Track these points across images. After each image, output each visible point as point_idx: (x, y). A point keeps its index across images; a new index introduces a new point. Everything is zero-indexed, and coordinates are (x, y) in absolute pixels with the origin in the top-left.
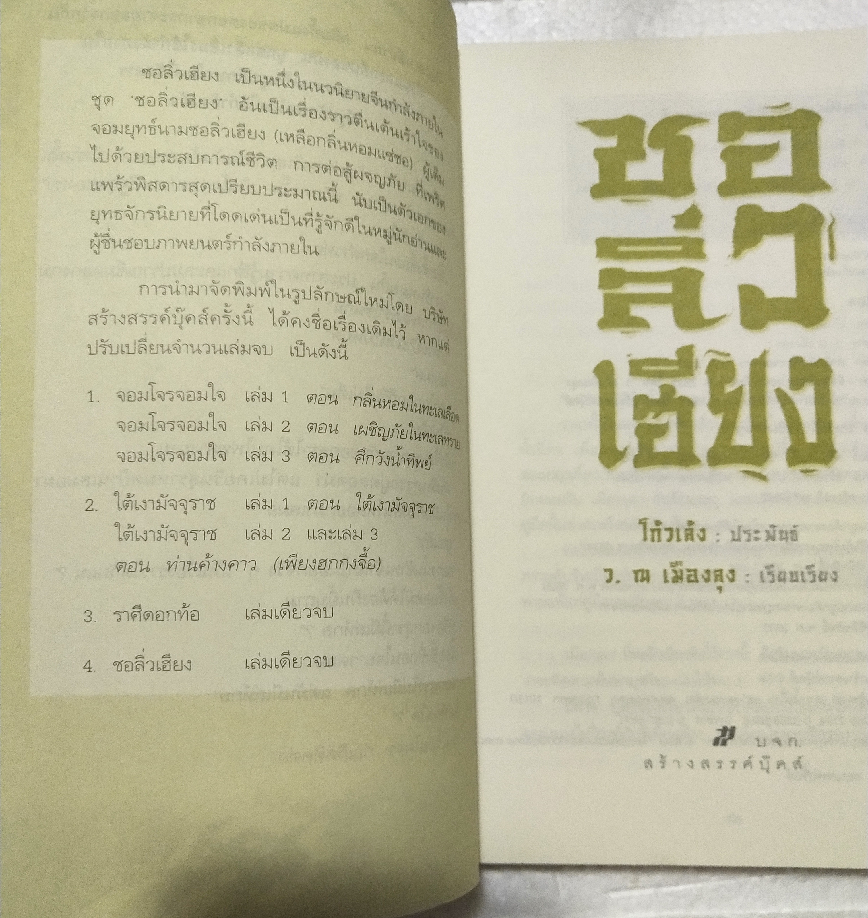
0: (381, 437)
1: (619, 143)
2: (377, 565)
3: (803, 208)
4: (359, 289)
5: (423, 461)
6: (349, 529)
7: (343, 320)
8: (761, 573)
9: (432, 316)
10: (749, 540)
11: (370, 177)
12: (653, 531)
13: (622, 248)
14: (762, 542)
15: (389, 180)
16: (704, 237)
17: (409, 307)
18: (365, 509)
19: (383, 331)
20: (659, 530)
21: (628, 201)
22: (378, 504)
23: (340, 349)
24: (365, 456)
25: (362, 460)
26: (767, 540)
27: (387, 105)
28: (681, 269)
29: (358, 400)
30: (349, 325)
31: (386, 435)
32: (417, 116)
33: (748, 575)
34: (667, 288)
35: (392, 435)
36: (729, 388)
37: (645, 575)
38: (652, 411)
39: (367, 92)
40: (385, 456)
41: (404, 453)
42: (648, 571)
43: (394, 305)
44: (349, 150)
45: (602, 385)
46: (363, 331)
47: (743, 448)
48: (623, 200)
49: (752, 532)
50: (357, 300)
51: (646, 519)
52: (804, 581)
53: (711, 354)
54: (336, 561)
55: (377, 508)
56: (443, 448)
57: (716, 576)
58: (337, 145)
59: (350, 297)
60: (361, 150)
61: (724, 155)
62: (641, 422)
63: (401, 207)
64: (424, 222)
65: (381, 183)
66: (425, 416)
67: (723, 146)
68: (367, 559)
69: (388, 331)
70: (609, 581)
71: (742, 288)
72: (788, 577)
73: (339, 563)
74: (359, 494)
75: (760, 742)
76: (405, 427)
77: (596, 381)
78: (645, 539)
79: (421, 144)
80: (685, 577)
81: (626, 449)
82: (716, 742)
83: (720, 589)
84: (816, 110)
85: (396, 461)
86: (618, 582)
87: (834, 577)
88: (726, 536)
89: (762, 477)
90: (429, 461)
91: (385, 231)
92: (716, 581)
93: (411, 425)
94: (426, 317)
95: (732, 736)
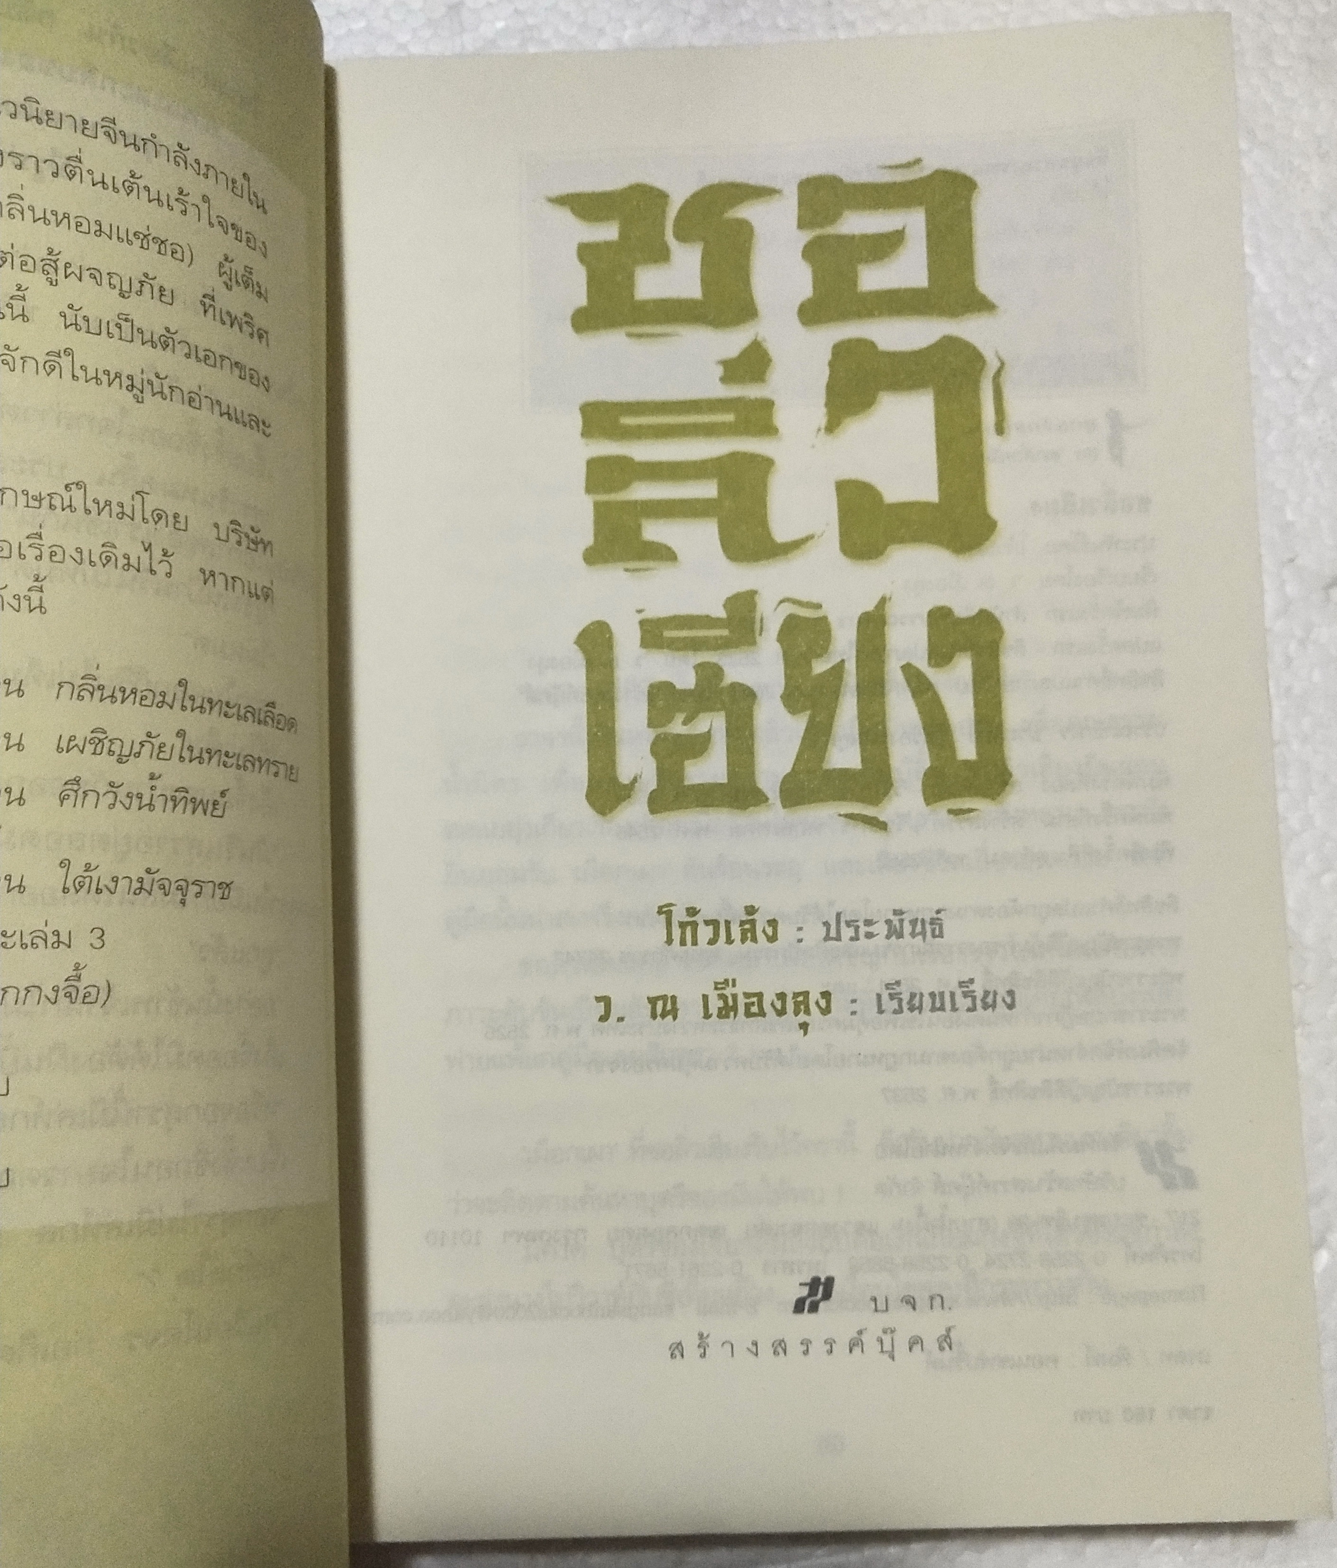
0: (115, 757)
1: (624, 234)
2: (103, 996)
3: (949, 343)
4: (72, 484)
5: (208, 801)
6: (45, 930)
7: (38, 541)
8: (879, 996)
9: (234, 537)
10: (855, 938)
11: (97, 275)
12: (683, 925)
13: (628, 421)
14: (880, 940)
15: (141, 283)
16: (774, 397)
17: (182, 519)
18: (77, 891)
19: (122, 562)
20: (695, 925)
21: (640, 336)
22: (106, 881)
23: (29, 594)
24: (80, 792)
25: (72, 798)
26: (888, 937)
27: (136, 144)
28: (733, 455)
29: (67, 689)
30: (50, 550)
31: (126, 751)
32: (205, 170)
33: (854, 1001)
34: (708, 490)
35: (139, 753)
36: (820, 667)
37: (669, 1007)
38: (680, 710)
39: (93, 118)
40: (122, 793)
41: (166, 785)
42: (674, 998)
43: (148, 515)
44: (53, 223)
45: (590, 665)
46: (79, 561)
47: (845, 773)
48: (629, 335)
49: (861, 924)
50: (67, 503)
51: (671, 905)
52: (954, 1009)
53: (786, 605)
54: (16, 991)
55: (105, 890)
56: (255, 779)
57: (797, 1005)
58: (28, 214)
59: (52, 498)
60: (79, 225)
61: (810, 252)
62: (660, 730)
63: (168, 335)
64: (218, 365)
65: (121, 290)
66: (213, 719)
67: (807, 236)
68: (81, 985)
69: (133, 561)
70: (604, 1018)
71: (842, 487)
72: (927, 1002)
73: (23, 993)
74: (65, 864)
75: (879, 1305)
76: (169, 738)
77: (579, 658)
78: (669, 941)
79: (214, 221)
80: (741, 1009)
81: (635, 780)
82: (799, 1307)
83: (804, 1026)
84: (969, 172)
85: (146, 800)
86: (621, 1019)
87: (1008, 1000)
88: (814, 933)
89: (882, 826)
90: (222, 801)
91: (130, 378)
92: (796, 1013)
93: (181, 734)
94: (219, 539)
95: (827, 1295)
